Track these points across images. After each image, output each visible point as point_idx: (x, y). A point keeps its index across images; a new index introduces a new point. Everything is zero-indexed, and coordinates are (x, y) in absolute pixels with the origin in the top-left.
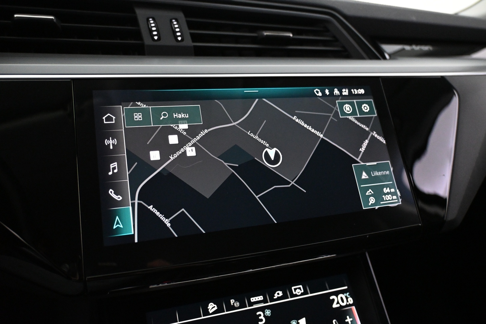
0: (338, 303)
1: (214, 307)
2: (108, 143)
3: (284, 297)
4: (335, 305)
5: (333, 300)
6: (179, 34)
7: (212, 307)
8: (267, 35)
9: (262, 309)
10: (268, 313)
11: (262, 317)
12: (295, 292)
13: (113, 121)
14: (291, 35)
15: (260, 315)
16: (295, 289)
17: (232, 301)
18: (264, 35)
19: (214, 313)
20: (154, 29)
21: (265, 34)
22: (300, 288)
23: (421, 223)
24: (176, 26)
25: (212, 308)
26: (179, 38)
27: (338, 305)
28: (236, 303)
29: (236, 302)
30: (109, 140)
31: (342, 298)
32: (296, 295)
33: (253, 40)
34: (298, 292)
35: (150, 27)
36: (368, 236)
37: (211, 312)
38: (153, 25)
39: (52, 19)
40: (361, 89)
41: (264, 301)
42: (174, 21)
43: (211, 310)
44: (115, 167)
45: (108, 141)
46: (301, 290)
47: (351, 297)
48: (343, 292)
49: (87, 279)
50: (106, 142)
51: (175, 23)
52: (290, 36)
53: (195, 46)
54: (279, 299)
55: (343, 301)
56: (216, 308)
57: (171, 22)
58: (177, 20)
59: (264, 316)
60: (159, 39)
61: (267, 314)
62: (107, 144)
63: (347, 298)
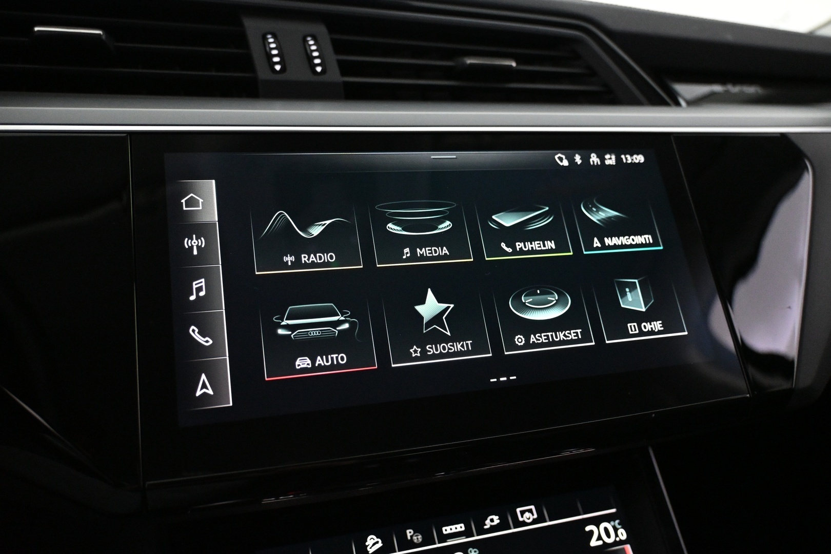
0: (600, 538)
1: (377, 542)
2: (190, 245)
3: (503, 526)
4: (594, 543)
5: (591, 532)
6: (317, 61)
8: (471, 65)
9: (463, 548)
12: (522, 517)
13: (199, 207)
14: (514, 64)
16: (523, 513)
18: (466, 63)
19: (376, 553)
20: (275, 52)
21: (469, 61)
22: (530, 511)
23: (749, 393)
24: (314, 48)
25: (374, 544)
26: (319, 69)
27: (600, 543)
28: (416, 536)
29: (416, 534)
30: (192, 239)
31: (606, 530)
32: (524, 524)
33: (447, 73)
34: (528, 517)
35: (268, 49)
36: (654, 415)
37: (371, 551)
38: (273, 46)
39: (99, 35)
40: (638, 154)
41: (467, 533)
42: (309, 39)
43: (371, 548)
44: (202, 286)
45: (190, 241)
46: (533, 515)
47: (622, 528)
48: (608, 518)
49: (146, 486)
50: (187, 243)
51: (311, 42)
52: (511, 66)
53: (345, 83)
55: (608, 536)
56: (380, 545)
57: (305, 41)
58: (314, 38)
60: (283, 70)
62: (187, 247)
63: (616, 530)
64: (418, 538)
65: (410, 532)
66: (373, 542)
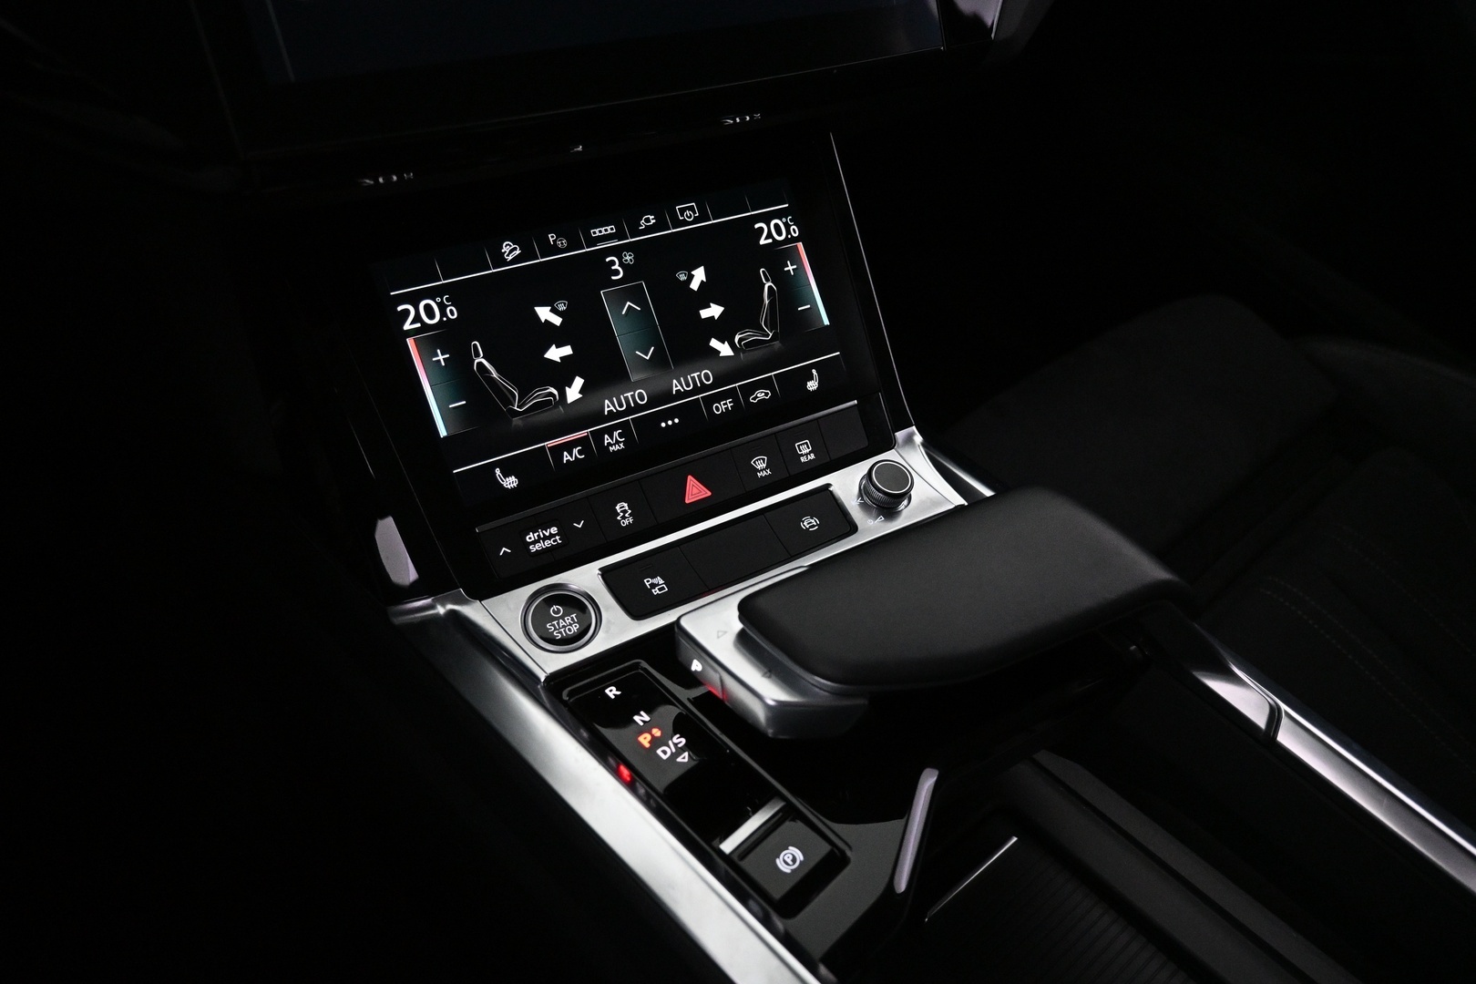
0: (769, 235)
1: (515, 249)
3: (660, 225)
4: (762, 242)
5: (761, 229)
7: (509, 250)
9: (617, 251)
10: (628, 258)
11: (616, 267)
12: (682, 215)
15: (613, 263)
16: (682, 211)
17: (551, 238)
19: (514, 261)
22: (691, 208)
23: (943, 46)
25: (511, 251)
27: (770, 241)
28: (560, 240)
29: (560, 238)
31: (777, 226)
32: (685, 223)
34: (688, 215)
37: (510, 258)
41: (619, 235)
43: (508, 255)
46: (695, 213)
47: (794, 224)
48: (778, 214)
54: (649, 230)
55: (779, 233)
56: (518, 252)
59: (621, 265)
61: (626, 260)
63: (787, 226)
64: (563, 243)
65: (552, 237)
66: (508, 249)
